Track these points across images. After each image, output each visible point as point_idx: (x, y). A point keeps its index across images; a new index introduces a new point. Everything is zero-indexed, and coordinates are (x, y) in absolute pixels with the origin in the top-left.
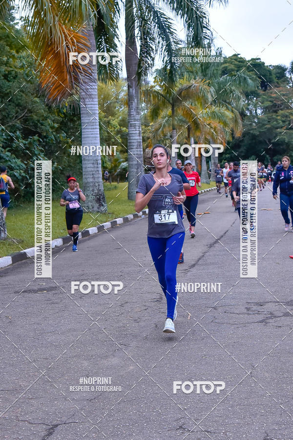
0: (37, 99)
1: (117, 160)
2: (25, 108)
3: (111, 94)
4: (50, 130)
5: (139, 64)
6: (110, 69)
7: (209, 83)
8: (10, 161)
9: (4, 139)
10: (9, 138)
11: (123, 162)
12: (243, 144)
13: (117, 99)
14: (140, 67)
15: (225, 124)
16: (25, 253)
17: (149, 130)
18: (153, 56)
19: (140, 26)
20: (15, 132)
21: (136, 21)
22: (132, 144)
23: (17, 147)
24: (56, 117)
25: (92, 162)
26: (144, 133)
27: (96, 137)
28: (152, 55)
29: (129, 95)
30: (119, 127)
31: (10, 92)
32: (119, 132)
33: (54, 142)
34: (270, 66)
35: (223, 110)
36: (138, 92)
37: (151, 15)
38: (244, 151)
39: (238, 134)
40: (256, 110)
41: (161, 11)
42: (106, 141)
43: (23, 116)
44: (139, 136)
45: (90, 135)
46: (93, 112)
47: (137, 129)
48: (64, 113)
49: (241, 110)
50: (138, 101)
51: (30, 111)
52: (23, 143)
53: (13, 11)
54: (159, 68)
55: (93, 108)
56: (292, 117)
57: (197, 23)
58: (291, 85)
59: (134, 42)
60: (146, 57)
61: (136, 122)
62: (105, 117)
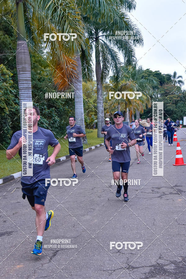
0: (54, 91)
1: (92, 119)
3: (89, 88)
4: (61, 105)
5: (102, 73)
6: (88, 76)
10: (41, 109)
11: (96, 120)
13: (92, 90)
17: (107, 104)
19: (102, 56)
20: (44, 106)
21: (100, 54)
22: (99, 111)
23: (45, 113)
26: (105, 106)
27: (82, 108)
28: (108, 69)
29: (98, 88)
30: (93, 103)
33: (62, 111)
34: (164, 74)
36: (101, 87)
37: (107, 50)
39: (149, 106)
40: (157, 95)
41: (112, 49)
43: (47, 99)
44: (103, 108)
45: (79, 107)
47: (101, 104)
49: (150, 95)
50: (102, 91)
52: (47, 111)
54: (112, 76)
55: (80, 95)
56: (174, 98)
57: (129, 54)
58: (174, 83)
59: (100, 63)
60: (105, 70)
61: (101, 101)
62: (86, 98)
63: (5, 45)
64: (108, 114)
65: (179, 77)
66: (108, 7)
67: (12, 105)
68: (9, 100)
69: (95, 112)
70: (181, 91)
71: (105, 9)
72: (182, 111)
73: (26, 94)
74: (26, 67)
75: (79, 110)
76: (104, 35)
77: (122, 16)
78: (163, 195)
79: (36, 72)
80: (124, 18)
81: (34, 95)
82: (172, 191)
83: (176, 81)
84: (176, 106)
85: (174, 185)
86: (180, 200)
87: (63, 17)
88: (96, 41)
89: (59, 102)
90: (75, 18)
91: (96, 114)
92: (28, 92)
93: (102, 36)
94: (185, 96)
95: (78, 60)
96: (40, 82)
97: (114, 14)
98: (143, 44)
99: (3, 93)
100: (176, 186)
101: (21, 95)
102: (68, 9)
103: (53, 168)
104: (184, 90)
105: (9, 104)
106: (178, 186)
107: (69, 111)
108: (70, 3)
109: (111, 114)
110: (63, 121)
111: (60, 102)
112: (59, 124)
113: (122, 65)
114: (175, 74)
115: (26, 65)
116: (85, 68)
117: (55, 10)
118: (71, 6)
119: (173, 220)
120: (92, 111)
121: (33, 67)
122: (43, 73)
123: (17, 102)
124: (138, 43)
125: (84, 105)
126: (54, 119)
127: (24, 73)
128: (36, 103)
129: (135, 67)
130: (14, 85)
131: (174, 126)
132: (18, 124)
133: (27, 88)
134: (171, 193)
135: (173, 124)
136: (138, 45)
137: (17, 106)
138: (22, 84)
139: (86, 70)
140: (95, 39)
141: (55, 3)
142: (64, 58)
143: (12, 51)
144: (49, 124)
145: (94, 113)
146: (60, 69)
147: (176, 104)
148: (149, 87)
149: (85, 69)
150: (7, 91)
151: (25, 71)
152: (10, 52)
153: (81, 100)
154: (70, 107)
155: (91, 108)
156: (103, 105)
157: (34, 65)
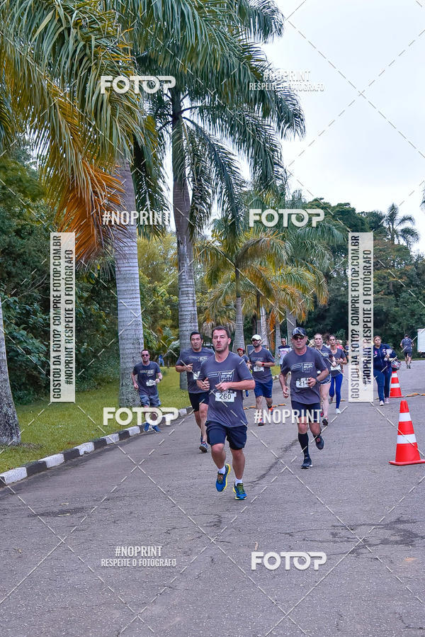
1: (165, 338)
2: (44, 273)
3: (157, 253)
4: (78, 302)
5: (192, 212)
7: (284, 236)
8: (26, 342)
9: (18, 313)
10: (24, 312)
11: (175, 340)
12: (328, 314)
13: (165, 259)
14: (192, 217)
15: (305, 290)
16: (44, 463)
17: (207, 298)
18: (209, 203)
19: (192, 164)
20: (32, 304)
21: (187, 158)
22: (184, 317)
23: (34, 323)
24: (84, 284)
25: (132, 341)
26: (201, 302)
27: (136, 309)
28: (209, 201)
29: (179, 252)
30: (167, 295)
31: (25, 252)
32: (168, 302)
34: (362, 213)
35: (302, 270)
36: (190, 249)
37: (205, 149)
38: (330, 323)
39: (322, 302)
40: (345, 271)
41: (219, 144)
42: (152, 314)
43: (42, 284)
44: (194, 306)
45: (128, 307)
46: (132, 276)
47: (191, 298)
48: (95, 279)
49: (325, 271)
50: (190, 261)
52: (42, 318)
53: (28, 147)
54: (218, 218)
55: (132, 272)
56: (392, 279)
57: (265, 159)
58: (390, 237)
59: (185, 185)
60: (201, 204)
61: (189, 289)
62: (150, 282)
64: (210, 324)
65: (404, 220)
66: (205, 30)
69: (174, 321)
70: (411, 257)
71: (199, 34)
72: (413, 315)
75: (129, 315)
76: (196, 107)
77: (246, 54)
78: (364, 547)
79: (9, 210)
80: (250, 58)
82: (387, 534)
83: (395, 232)
84: (397, 301)
85: (393, 518)
86: (410, 560)
87: (83, 58)
88: (173, 122)
90: (117, 59)
91: (177, 324)
93: (191, 108)
94: (421, 272)
95: (126, 177)
96: (21, 237)
97: (222, 49)
98: (303, 132)
100: (399, 521)
102: (98, 37)
103: (58, 475)
104: (419, 257)
106: (404, 522)
107: (101, 317)
108: (101, 20)
113: (245, 189)
114: (393, 211)
116: (145, 197)
117: (62, 40)
118: (104, 27)
119: (391, 616)
120: (163, 317)
121: (3, 198)
122: (30, 213)
124: (288, 127)
125: (142, 299)
128: (12, 295)
129: (283, 194)
131: (392, 356)
134: (385, 542)
135: (389, 352)
136: (289, 132)
139: (148, 203)
140: (170, 119)
141: (60, 20)
142: (87, 172)
145: (170, 322)
146: (75, 201)
147: (397, 296)
148: (320, 248)
149: (144, 201)
153: (135, 286)
154: (105, 307)
155: (163, 309)
156: (195, 298)
157: (3, 191)
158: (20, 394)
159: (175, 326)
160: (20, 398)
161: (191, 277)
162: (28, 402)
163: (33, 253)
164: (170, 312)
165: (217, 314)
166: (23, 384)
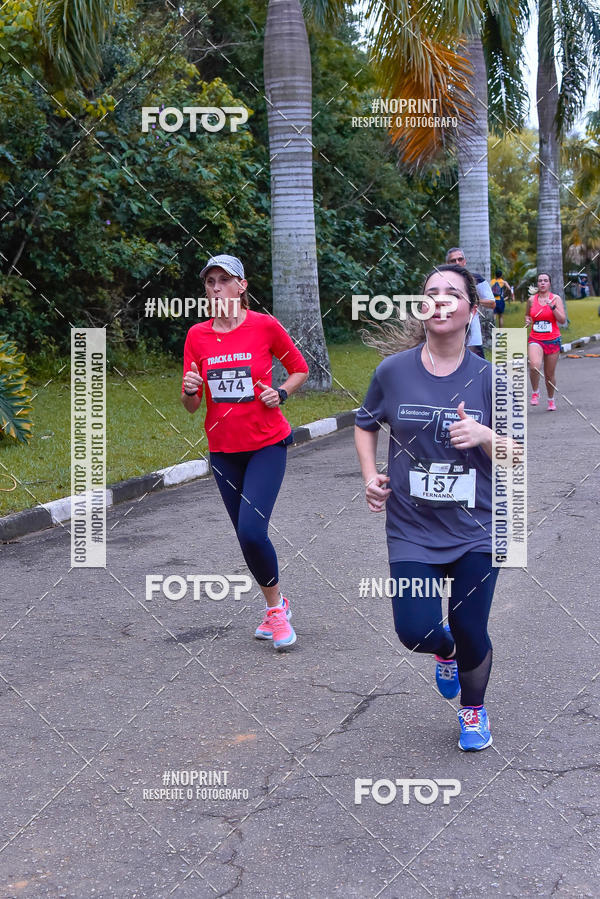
0: (389, 166)
1: (520, 265)
2: (370, 180)
3: (514, 156)
4: (411, 216)
5: (560, 102)
6: (508, 113)
8: (344, 266)
9: (336, 230)
10: (344, 228)
11: (531, 267)
13: (524, 164)
14: (561, 109)
17: (575, 214)
18: (584, 90)
19: (563, 39)
20: (353, 219)
21: (557, 31)
22: (544, 237)
23: (355, 243)
24: (419, 194)
25: (475, 266)
26: (567, 219)
27: (483, 226)
28: (583, 87)
29: (542, 155)
30: (524, 209)
31: (347, 154)
32: (524, 218)
33: (417, 235)
36: (556, 150)
37: (581, 19)
42: (504, 233)
43: (366, 194)
44: (557, 224)
45: (472, 223)
46: (480, 184)
47: (554, 213)
48: (434, 188)
50: (555, 164)
51: (378, 185)
52: (365, 236)
53: (357, 23)
54: (595, 111)
55: (478, 178)
59: (552, 66)
60: (572, 90)
61: (552, 201)
62: (502, 193)
63: (230, 12)
64: (578, 248)
67: (246, 216)
68: (238, 199)
69: (531, 242)
73: (295, 178)
74: (297, 84)
75: (473, 234)
81: (322, 183)
89: (405, 205)
91: (534, 242)
92: (299, 170)
95: (476, 57)
96: (343, 135)
99: (217, 175)
101: (277, 179)
105: (237, 211)
107: (438, 236)
109: (589, 248)
110: (418, 270)
111: (409, 207)
112: (404, 280)
115: (297, 78)
116: (499, 83)
120: (519, 238)
121: (321, 86)
122: (355, 105)
123: (262, 207)
125: (491, 214)
126: (388, 264)
127: (287, 104)
128: (329, 208)
130: (257, 150)
132: (264, 279)
133: (298, 157)
137: (262, 218)
138: (279, 144)
139: (503, 90)
142: (427, 51)
143: (252, 32)
144: (369, 282)
145: (526, 244)
146: (411, 89)
149: (498, 87)
150: (232, 168)
151: (292, 97)
152: (247, 36)
153: (482, 196)
154: (444, 224)
155: (518, 228)
156: (559, 213)
157: (324, 79)
158: (335, 330)
159: (532, 251)
160: (334, 336)
161: (555, 185)
162: (344, 341)
163: (357, 155)
164: (526, 231)
165: (589, 234)
166: (338, 318)
